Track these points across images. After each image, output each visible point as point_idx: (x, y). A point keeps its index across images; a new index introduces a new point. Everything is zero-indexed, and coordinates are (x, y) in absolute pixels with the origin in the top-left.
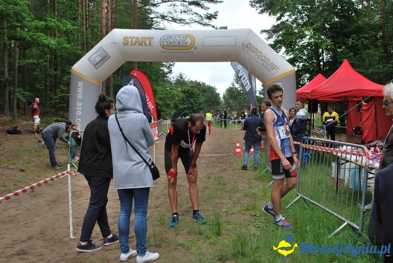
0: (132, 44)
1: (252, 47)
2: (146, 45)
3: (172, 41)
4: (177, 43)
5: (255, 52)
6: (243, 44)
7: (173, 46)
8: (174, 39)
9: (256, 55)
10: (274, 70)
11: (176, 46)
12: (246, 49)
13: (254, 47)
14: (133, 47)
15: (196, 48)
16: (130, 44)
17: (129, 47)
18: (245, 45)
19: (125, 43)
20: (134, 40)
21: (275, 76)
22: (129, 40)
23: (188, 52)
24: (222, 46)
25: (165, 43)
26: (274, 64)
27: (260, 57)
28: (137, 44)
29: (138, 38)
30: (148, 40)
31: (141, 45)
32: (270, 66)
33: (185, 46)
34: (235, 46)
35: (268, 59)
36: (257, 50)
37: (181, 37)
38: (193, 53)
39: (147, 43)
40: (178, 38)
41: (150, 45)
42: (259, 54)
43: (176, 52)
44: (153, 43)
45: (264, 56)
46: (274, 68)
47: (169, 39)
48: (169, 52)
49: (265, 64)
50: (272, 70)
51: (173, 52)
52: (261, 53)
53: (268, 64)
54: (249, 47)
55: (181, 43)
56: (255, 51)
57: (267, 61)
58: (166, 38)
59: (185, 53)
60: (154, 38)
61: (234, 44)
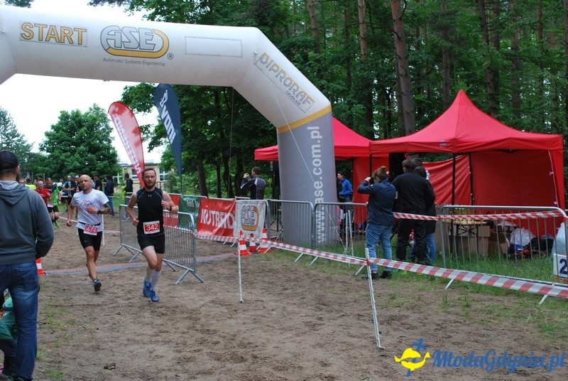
0: (40, 40)
1: (269, 61)
2: (71, 43)
3: (124, 39)
4: (134, 44)
5: (275, 71)
6: (255, 54)
7: (127, 49)
8: (129, 35)
9: (277, 76)
10: (307, 105)
11: (132, 50)
12: (259, 64)
13: (272, 61)
14: (43, 45)
15: (171, 56)
16: (36, 38)
17: (34, 46)
18: (258, 57)
19: (27, 37)
20: (46, 31)
21: (308, 114)
22: (36, 30)
23: (156, 64)
24: (218, 55)
25: (111, 43)
26: (305, 94)
27: (283, 80)
28: (53, 40)
29: (53, 28)
30: (76, 33)
31: (60, 41)
32: (300, 97)
33: (151, 51)
34: (241, 57)
35: (295, 84)
36: (278, 67)
37: (142, 32)
38: (164, 65)
39: (75, 38)
40: (136, 35)
41: (80, 44)
42: (282, 75)
43: (133, 62)
44: (87, 40)
45: (290, 79)
46: (306, 101)
47: (117, 34)
48: (118, 61)
49: (291, 92)
50: (303, 103)
51: (127, 62)
52: (284, 72)
53: (296, 93)
54: (264, 60)
55: (143, 46)
56: (275, 68)
57: (295, 88)
58: (113, 33)
59: (149, 64)
60: (88, 31)
61: (240, 55)
